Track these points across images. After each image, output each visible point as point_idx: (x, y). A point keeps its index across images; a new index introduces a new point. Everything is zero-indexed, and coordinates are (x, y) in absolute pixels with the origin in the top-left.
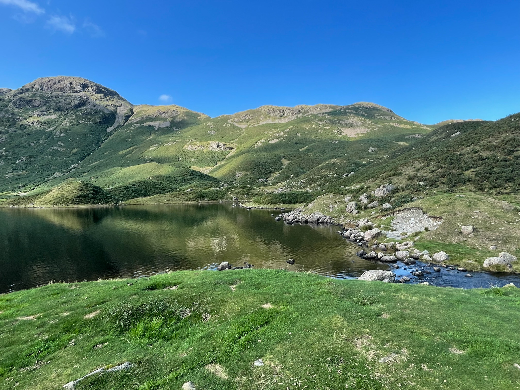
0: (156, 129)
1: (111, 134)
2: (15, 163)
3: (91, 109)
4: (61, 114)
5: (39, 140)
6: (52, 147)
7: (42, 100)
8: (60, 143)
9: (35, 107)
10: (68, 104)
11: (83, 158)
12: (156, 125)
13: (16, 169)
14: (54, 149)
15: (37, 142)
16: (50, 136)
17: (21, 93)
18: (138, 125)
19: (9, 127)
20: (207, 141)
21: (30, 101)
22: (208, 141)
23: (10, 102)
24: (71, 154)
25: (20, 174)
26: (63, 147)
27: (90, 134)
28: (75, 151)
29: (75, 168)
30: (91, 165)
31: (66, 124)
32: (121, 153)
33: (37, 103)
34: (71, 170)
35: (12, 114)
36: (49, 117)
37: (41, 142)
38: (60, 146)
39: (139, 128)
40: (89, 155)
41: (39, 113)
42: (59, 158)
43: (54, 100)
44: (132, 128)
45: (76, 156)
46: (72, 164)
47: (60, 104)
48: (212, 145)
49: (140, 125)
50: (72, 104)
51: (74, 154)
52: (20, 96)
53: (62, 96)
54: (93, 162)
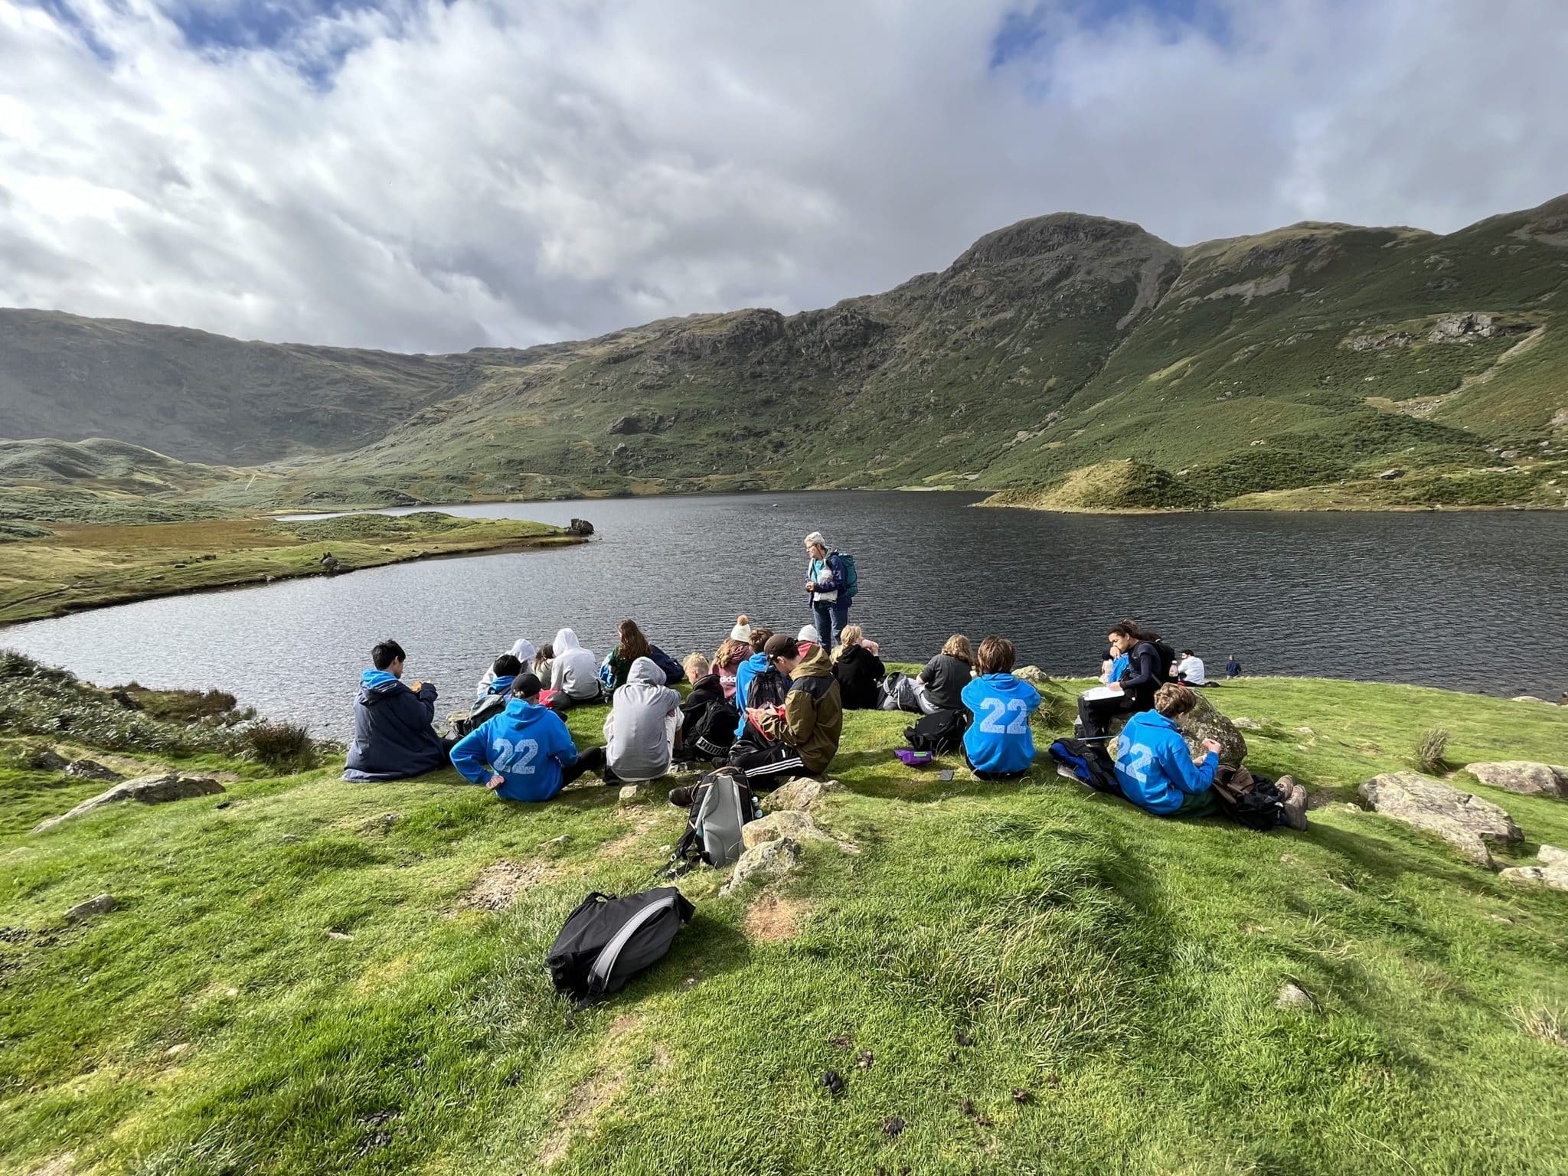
0: (1247, 303)
1: (1126, 332)
2: (949, 417)
3: (1083, 282)
4: (1023, 306)
5: (985, 367)
6: (1009, 378)
7: (988, 283)
8: (1023, 369)
9: (977, 299)
10: (1036, 281)
11: (1069, 396)
12: (1247, 291)
13: (951, 429)
14: (1012, 384)
15: (982, 373)
16: (1003, 357)
17: (952, 277)
18: (1196, 299)
19: (937, 349)
20: (1424, 315)
21: (968, 289)
22: (1430, 317)
23: (936, 298)
24: (1045, 389)
25: (960, 437)
26: (1029, 377)
27: (1082, 340)
28: (1051, 382)
29: (1054, 419)
30: (1087, 411)
31: (1032, 327)
32: (1154, 377)
33: (978, 292)
34: (1047, 424)
35: (940, 322)
36: (1001, 316)
37: (988, 370)
38: (1023, 375)
39: (1198, 306)
40: (1080, 388)
41: (983, 311)
42: (1022, 401)
43: (1009, 278)
44: (1180, 311)
45: (1054, 394)
46: (1047, 412)
47: (1021, 284)
48: (1444, 325)
49: (1202, 298)
50: (1045, 279)
51: (1050, 390)
52: (952, 282)
53: (1023, 266)
54: (1091, 404)
